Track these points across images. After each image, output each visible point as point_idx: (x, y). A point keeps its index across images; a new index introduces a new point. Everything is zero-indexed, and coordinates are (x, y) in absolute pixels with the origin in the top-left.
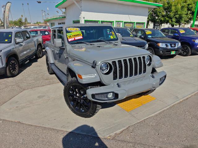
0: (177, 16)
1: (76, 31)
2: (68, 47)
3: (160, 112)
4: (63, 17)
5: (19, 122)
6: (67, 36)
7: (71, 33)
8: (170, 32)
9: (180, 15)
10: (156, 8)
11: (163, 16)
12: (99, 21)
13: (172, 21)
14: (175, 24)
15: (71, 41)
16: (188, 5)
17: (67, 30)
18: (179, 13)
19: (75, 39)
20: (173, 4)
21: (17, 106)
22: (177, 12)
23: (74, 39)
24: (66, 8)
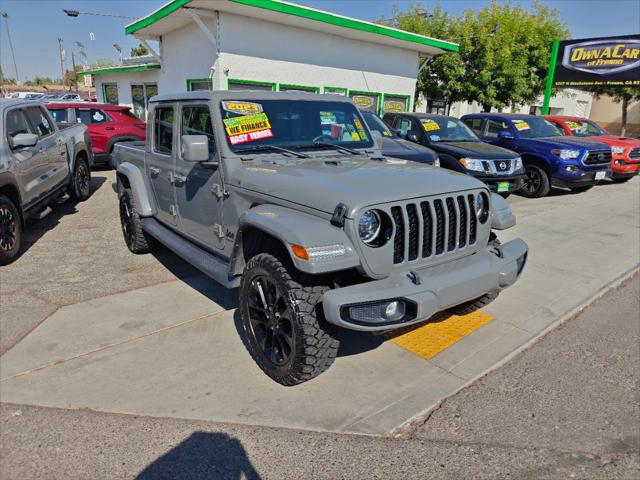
0: (501, 80)
1: (252, 112)
2: (232, 162)
3: (517, 356)
4: (151, 67)
5: (88, 410)
6: (225, 127)
7: (237, 119)
8: (487, 127)
9: (508, 77)
10: (440, 55)
11: (460, 79)
12: (274, 84)
13: (485, 94)
14: (495, 102)
15: (239, 144)
16: (531, 49)
17: (225, 108)
18: (505, 71)
19: (249, 137)
20: (489, 46)
21: (60, 358)
22: (500, 68)
23: (246, 136)
24: (161, 37)
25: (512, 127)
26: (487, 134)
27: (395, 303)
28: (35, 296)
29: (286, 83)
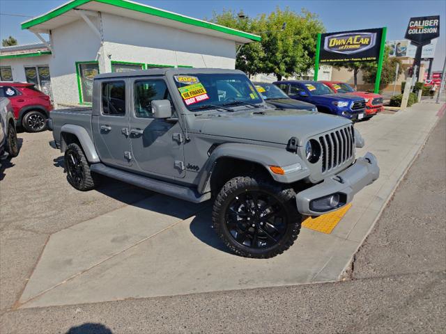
0: (287, 59)
4: (45, 53)
6: (180, 93)
7: (186, 87)
9: (292, 57)
10: (248, 44)
11: (261, 59)
12: (144, 65)
13: (279, 68)
14: (286, 74)
15: (191, 104)
16: (304, 39)
17: (177, 81)
18: (290, 54)
19: (196, 99)
20: (279, 36)
22: (286, 51)
23: (194, 99)
24: (50, 31)
25: (305, 89)
26: (290, 94)
27: (332, 197)
28: (23, 229)
29: (151, 63)
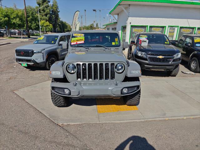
4: (115, 23)
6: (71, 40)
7: (75, 38)
12: (147, 26)
17: (73, 35)
23: (76, 43)
24: (118, 14)
